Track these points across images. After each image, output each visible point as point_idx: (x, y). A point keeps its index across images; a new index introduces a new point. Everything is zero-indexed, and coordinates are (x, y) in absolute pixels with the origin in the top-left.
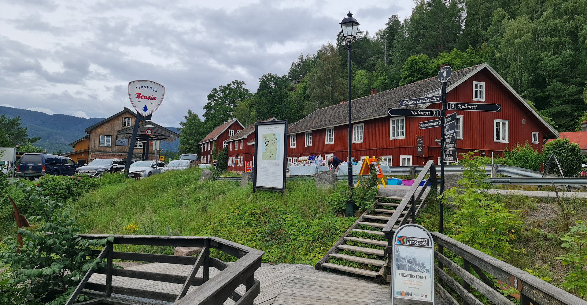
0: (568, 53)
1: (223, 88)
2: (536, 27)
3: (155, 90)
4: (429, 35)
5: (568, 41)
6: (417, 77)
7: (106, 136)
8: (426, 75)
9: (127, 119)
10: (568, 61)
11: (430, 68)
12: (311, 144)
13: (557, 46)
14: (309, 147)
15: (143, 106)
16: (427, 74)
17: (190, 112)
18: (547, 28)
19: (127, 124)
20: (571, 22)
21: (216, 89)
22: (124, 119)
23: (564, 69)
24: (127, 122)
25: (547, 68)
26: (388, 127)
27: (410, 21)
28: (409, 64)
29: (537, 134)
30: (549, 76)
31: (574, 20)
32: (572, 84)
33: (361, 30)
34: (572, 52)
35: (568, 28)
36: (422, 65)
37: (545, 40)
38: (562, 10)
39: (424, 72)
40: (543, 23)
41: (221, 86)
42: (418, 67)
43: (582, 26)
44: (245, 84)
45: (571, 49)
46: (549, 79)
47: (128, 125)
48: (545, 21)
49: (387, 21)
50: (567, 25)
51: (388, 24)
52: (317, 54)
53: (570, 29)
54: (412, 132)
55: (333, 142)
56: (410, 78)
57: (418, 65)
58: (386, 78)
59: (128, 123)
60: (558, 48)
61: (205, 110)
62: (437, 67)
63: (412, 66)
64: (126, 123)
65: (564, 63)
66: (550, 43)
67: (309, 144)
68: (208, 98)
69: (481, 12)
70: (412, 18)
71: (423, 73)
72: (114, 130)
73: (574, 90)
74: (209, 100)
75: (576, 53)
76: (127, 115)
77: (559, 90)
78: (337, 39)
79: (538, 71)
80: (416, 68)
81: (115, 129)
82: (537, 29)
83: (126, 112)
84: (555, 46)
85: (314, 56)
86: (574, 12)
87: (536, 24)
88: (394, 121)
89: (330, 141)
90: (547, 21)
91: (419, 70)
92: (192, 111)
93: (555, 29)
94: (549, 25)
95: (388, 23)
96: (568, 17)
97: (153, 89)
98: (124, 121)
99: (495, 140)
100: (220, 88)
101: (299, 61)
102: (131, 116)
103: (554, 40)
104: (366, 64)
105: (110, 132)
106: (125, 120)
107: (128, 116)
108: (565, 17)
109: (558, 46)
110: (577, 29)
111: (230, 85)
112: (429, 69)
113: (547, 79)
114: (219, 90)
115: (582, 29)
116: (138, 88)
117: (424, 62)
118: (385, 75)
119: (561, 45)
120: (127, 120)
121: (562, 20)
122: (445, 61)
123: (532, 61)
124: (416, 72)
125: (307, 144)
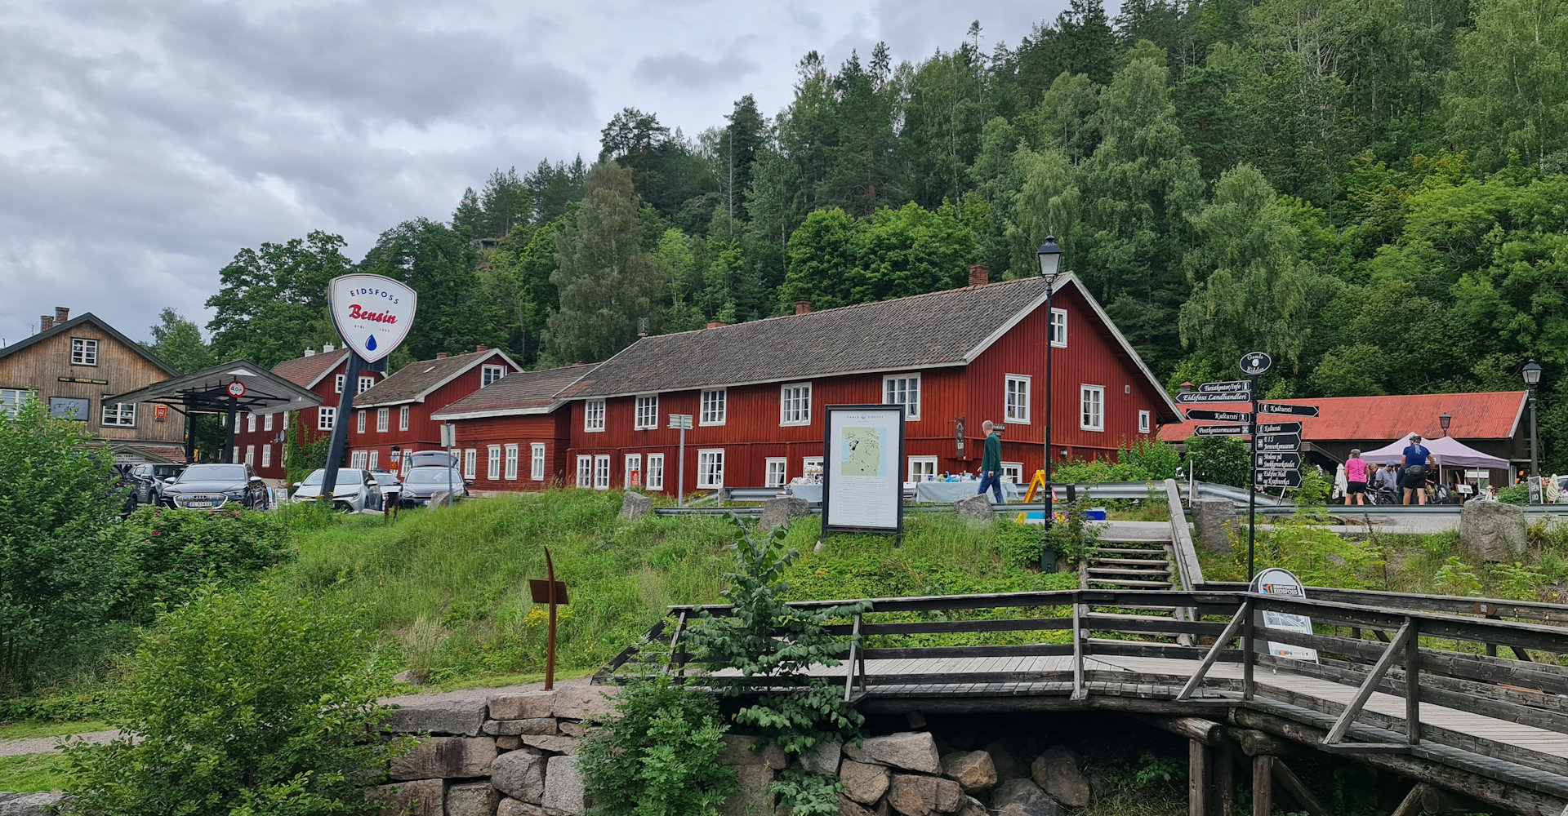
0: (1147, 235)
1: (272, 250)
2: (1084, 173)
3: (394, 300)
4: (845, 160)
5: (1146, 210)
6: (829, 262)
7: (18, 391)
8: (851, 258)
9: (85, 342)
10: (1147, 252)
11: (861, 242)
12: (653, 423)
13: (1125, 219)
14: (646, 431)
15: (366, 338)
16: (853, 256)
17: (169, 317)
18: (1107, 180)
19: (84, 357)
20: (1153, 171)
21: (249, 251)
22: (76, 342)
23: (1141, 269)
24: (84, 352)
25: (1108, 265)
26: (877, 394)
27: (791, 117)
28: (810, 229)
29: (1147, 413)
30: (1110, 281)
31: (1158, 167)
32: (1153, 301)
33: (662, 125)
34: (1153, 234)
35: (1146, 183)
36: (841, 235)
37: (1105, 203)
38: (1135, 143)
39: (845, 251)
40: (1099, 167)
41: (267, 245)
42: (832, 239)
43: (1173, 182)
44: (346, 245)
45: (1152, 229)
46: (1110, 287)
47: (87, 361)
48: (1104, 165)
49: (731, 110)
50: (1144, 176)
51: (732, 118)
52: (537, 171)
53: (1150, 185)
54: (937, 407)
55: (723, 422)
56: (814, 264)
57: (832, 234)
58: (738, 255)
59: (88, 355)
60: (1126, 226)
61: (215, 310)
62: (875, 241)
63: (818, 234)
64: (80, 354)
65: (1140, 257)
66: (1113, 211)
67: (646, 423)
68: (222, 276)
69: (955, 119)
70: (798, 112)
71: (842, 255)
72: (42, 374)
73: (1161, 314)
74: (224, 281)
75: (1161, 237)
76: (87, 333)
77: (1130, 313)
78: (602, 141)
79: (1090, 269)
80: (829, 239)
81: (47, 372)
82: (1085, 178)
83: (85, 322)
84: (1122, 220)
85: (529, 175)
86: (1158, 149)
87: (1084, 168)
88: (893, 382)
89: (713, 420)
90: (1107, 164)
91: (835, 245)
92: (178, 314)
93: (1123, 182)
94: (1111, 172)
95: (732, 114)
96: (1146, 159)
97: (388, 296)
98: (75, 348)
99: (1083, 426)
100: (262, 250)
101: (491, 188)
102: (99, 336)
103: (1122, 206)
104: (682, 214)
105: (31, 379)
106: (79, 345)
107: (87, 335)
108: (1140, 159)
109: (1128, 220)
110: (1164, 187)
111: (300, 242)
112: (857, 245)
113: (1105, 289)
114: (260, 254)
115: (1172, 188)
116: (355, 293)
117: (843, 227)
118: (736, 247)
119: (1134, 219)
120: (85, 346)
121: (1136, 166)
122: (893, 229)
123: (1079, 244)
124: (828, 249)
125: (640, 424)
